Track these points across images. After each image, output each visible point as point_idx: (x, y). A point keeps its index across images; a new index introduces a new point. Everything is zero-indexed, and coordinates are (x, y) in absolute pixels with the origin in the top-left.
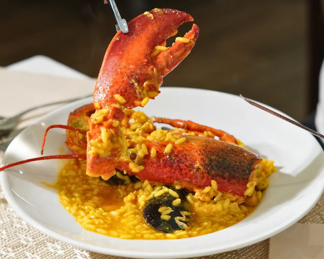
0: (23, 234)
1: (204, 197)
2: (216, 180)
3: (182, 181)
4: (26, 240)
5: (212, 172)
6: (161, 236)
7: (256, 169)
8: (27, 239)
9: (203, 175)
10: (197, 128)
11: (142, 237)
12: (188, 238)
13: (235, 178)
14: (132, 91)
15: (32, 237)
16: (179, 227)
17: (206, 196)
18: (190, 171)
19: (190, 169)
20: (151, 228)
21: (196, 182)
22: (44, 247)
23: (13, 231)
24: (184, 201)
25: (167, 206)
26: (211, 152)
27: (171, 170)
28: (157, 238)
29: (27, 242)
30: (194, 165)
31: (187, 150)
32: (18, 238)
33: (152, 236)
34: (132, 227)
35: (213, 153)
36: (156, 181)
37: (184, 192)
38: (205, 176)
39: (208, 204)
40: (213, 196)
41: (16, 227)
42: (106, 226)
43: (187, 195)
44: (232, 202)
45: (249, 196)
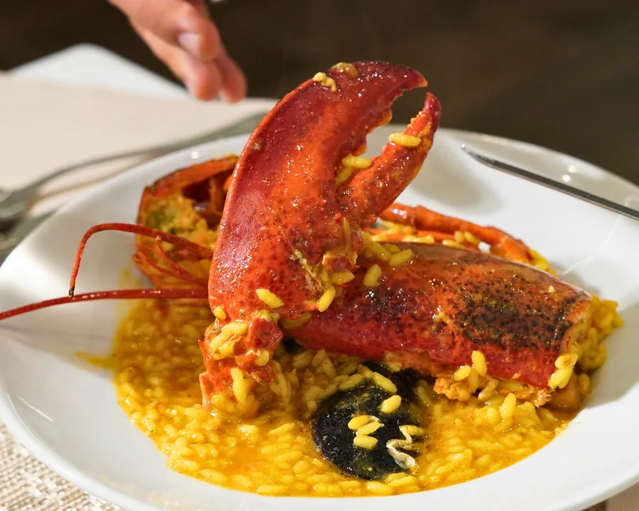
0: (34, 472)
1: (455, 390)
2: (483, 351)
3: (403, 352)
4: (42, 488)
5: (473, 331)
6: (354, 488)
7: (576, 325)
8: (43, 484)
9: (454, 337)
10: (438, 224)
11: (309, 491)
12: (417, 493)
13: (527, 346)
14: (295, 279)
15: (55, 480)
16: (398, 466)
17: (461, 387)
18: (423, 329)
19: (423, 324)
20: (331, 466)
21: (437, 356)
22: (84, 506)
23: (13, 465)
24: (407, 400)
25: (369, 414)
26: (471, 284)
27: (379, 326)
28: (345, 493)
29: (44, 493)
30: (433, 315)
31: (415, 280)
32: (22, 483)
33: (331, 488)
34: (286, 466)
35: (476, 287)
36: (342, 352)
37: (408, 378)
38: (457, 341)
39: (463, 408)
40: (476, 388)
41: (19, 456)
42: (224, 463)
43: (416, 386)
44: (521, 401)
45: (561, 387)
